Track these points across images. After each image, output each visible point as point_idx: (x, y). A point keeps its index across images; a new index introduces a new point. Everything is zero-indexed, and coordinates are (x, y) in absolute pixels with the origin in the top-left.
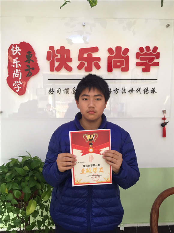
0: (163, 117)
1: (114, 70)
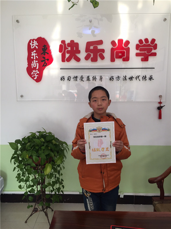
0: (159, 101)
1: (116, 60)
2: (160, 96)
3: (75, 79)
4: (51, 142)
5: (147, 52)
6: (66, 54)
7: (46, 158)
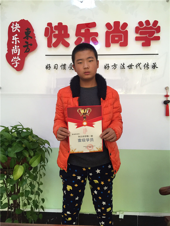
0: (166, 94)
1: (112, 45)
2: (167, 88)
3: (63, 67)
4: (27, 139)
5: (148, 36)
6: (53, 38)
7: (17, 157)
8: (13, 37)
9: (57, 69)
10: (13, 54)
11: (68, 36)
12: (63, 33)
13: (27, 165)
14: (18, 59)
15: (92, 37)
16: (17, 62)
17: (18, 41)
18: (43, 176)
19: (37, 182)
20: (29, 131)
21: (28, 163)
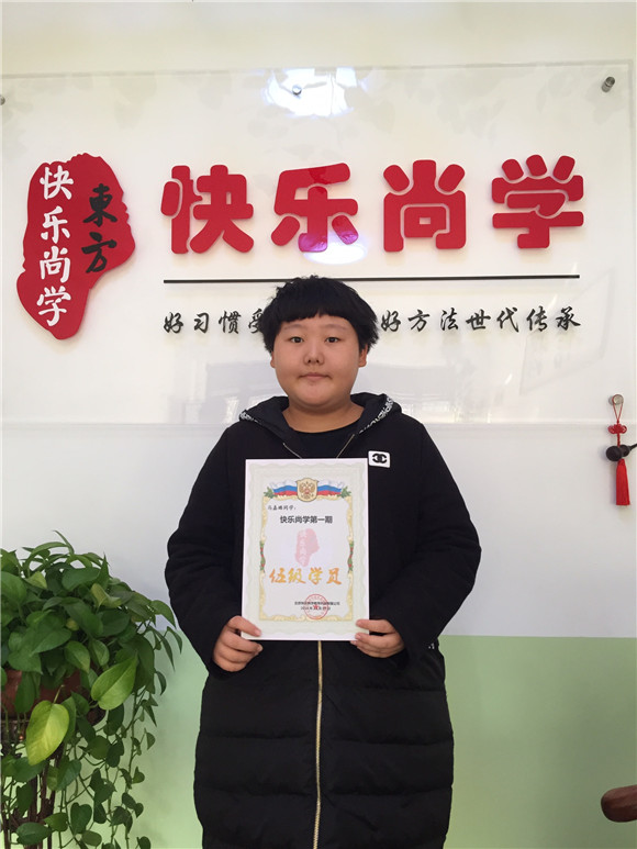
0: (612, 422)
1: (407, 243)
2: (615, 401)
3: (228, 323)
4: (86, 597)
5: (540, 211)
6: (193, 221)
7: (44, 669)
8: (47, 216)
9: (204, 331)
10: (43, 277)
11: (247, 212)
12: (229, 202)
13: (82, 700)
14: (60, 296)
15: (335, 216)
16: (59, 305)
17: (65, 231)
18: (144, 744)
19: (123, 770)
20: (94, 565)
21: (86, 693)
